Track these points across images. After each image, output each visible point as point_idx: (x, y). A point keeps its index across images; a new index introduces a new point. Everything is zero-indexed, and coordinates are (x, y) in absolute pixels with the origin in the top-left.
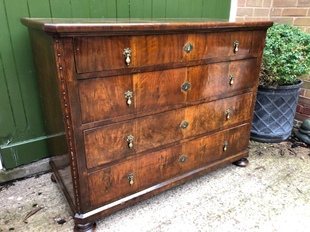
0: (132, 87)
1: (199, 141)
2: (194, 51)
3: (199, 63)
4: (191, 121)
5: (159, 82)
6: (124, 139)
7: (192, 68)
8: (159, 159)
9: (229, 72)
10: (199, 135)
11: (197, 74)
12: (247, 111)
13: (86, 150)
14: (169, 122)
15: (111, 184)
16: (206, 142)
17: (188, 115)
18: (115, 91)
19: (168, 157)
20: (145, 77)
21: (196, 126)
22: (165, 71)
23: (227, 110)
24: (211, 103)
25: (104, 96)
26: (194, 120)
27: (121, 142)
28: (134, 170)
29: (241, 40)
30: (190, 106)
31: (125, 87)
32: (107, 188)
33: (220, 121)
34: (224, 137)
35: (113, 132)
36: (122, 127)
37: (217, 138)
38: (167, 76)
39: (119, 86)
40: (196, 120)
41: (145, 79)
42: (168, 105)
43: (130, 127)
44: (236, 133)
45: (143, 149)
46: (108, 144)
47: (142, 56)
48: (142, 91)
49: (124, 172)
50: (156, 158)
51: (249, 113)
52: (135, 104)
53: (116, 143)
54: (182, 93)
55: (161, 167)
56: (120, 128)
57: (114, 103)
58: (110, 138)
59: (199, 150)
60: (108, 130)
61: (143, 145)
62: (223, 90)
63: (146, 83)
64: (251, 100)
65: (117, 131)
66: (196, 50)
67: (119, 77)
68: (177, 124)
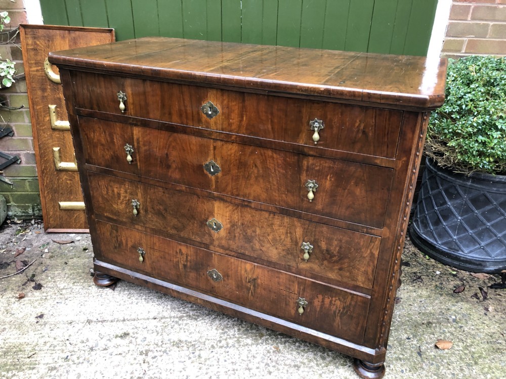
0: (133, 142)
1: (243, 264)
2: (221, 117)
3: (233, 138)
4: (227, 224)
5: (169, 147)
6: (129, 200)
7: (222, 143)
8: (177, 252)
9: (304, 174)
10: (244, 254)
11: (231, 155)
12: (363, 269)
13: (91, 192)
14: (187, 208)
15: (119, 245)
16: (258, 274)
17: (219, 212)
18: (114, 139)
19: (189, 258)
20: (149, 134)
21: (237, 238)
22: (175, 134)
23: (304, 241)
24: (263, 212)
25: (103, 141)
26: (233, 226)
27: (125, 202)
28: (144, 245)
29: (331, 120)
30: (221, 199)
31: (124, 137)
32: (115, 247)
33: (288, 254)
34: (299, 288)
35: (116, 186)
36: (125, 185)
37: (281, 280)
38: (179, 142)
39: (118, 134)
40: (235, 227)
41: (149, 137)
42: (184, 184)
43: (135, 189)
44: (332, 298)
45: (153, 226)
46: (112, 197)
47: (140, 105)
48: (146, 151)
49: (133, 241)
50: (173, 250)
51: (371, 277)
52: (139, 164)
53: (120, 201)
54: (206, 175)
55: (181, 266)
56: (122, 185)
57: (114, 153)
58: (113, 191)
59: (243, 278)
60: (110, 181)
61: (153, 221)
62: (289, 201)
63: (150, 142)
64: (376, 253)
65: (120, 187)
66: (225, 117)
67: (118, 124)
68: (201, 217)
